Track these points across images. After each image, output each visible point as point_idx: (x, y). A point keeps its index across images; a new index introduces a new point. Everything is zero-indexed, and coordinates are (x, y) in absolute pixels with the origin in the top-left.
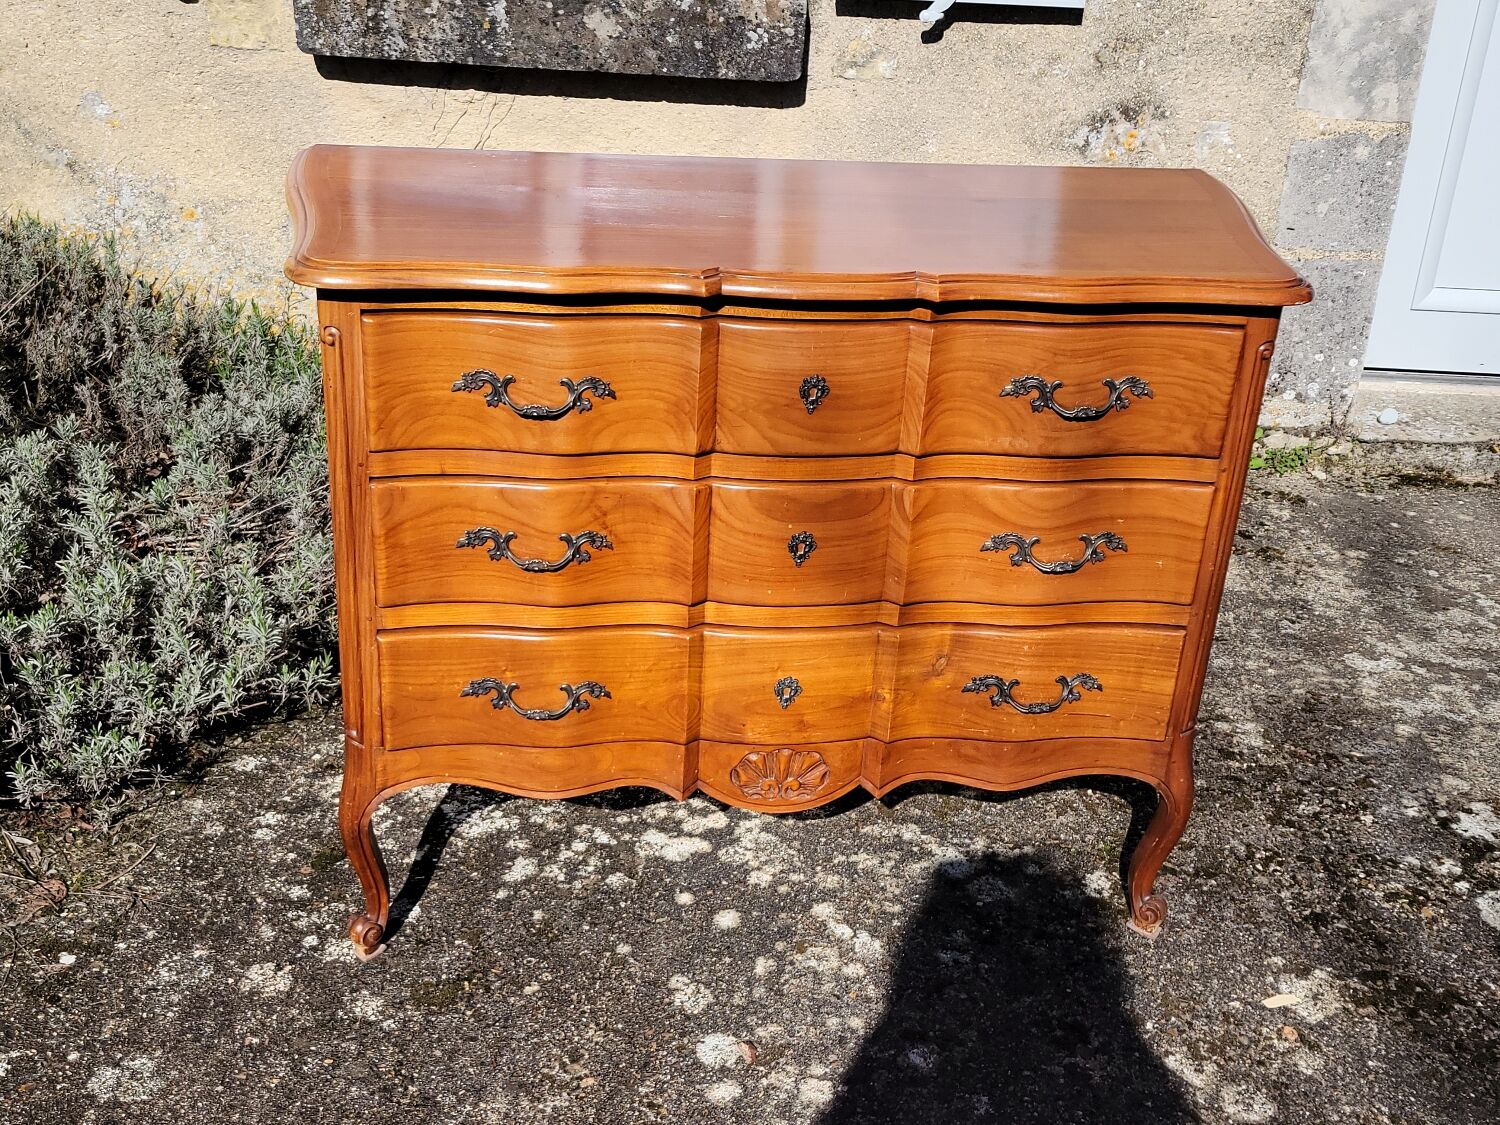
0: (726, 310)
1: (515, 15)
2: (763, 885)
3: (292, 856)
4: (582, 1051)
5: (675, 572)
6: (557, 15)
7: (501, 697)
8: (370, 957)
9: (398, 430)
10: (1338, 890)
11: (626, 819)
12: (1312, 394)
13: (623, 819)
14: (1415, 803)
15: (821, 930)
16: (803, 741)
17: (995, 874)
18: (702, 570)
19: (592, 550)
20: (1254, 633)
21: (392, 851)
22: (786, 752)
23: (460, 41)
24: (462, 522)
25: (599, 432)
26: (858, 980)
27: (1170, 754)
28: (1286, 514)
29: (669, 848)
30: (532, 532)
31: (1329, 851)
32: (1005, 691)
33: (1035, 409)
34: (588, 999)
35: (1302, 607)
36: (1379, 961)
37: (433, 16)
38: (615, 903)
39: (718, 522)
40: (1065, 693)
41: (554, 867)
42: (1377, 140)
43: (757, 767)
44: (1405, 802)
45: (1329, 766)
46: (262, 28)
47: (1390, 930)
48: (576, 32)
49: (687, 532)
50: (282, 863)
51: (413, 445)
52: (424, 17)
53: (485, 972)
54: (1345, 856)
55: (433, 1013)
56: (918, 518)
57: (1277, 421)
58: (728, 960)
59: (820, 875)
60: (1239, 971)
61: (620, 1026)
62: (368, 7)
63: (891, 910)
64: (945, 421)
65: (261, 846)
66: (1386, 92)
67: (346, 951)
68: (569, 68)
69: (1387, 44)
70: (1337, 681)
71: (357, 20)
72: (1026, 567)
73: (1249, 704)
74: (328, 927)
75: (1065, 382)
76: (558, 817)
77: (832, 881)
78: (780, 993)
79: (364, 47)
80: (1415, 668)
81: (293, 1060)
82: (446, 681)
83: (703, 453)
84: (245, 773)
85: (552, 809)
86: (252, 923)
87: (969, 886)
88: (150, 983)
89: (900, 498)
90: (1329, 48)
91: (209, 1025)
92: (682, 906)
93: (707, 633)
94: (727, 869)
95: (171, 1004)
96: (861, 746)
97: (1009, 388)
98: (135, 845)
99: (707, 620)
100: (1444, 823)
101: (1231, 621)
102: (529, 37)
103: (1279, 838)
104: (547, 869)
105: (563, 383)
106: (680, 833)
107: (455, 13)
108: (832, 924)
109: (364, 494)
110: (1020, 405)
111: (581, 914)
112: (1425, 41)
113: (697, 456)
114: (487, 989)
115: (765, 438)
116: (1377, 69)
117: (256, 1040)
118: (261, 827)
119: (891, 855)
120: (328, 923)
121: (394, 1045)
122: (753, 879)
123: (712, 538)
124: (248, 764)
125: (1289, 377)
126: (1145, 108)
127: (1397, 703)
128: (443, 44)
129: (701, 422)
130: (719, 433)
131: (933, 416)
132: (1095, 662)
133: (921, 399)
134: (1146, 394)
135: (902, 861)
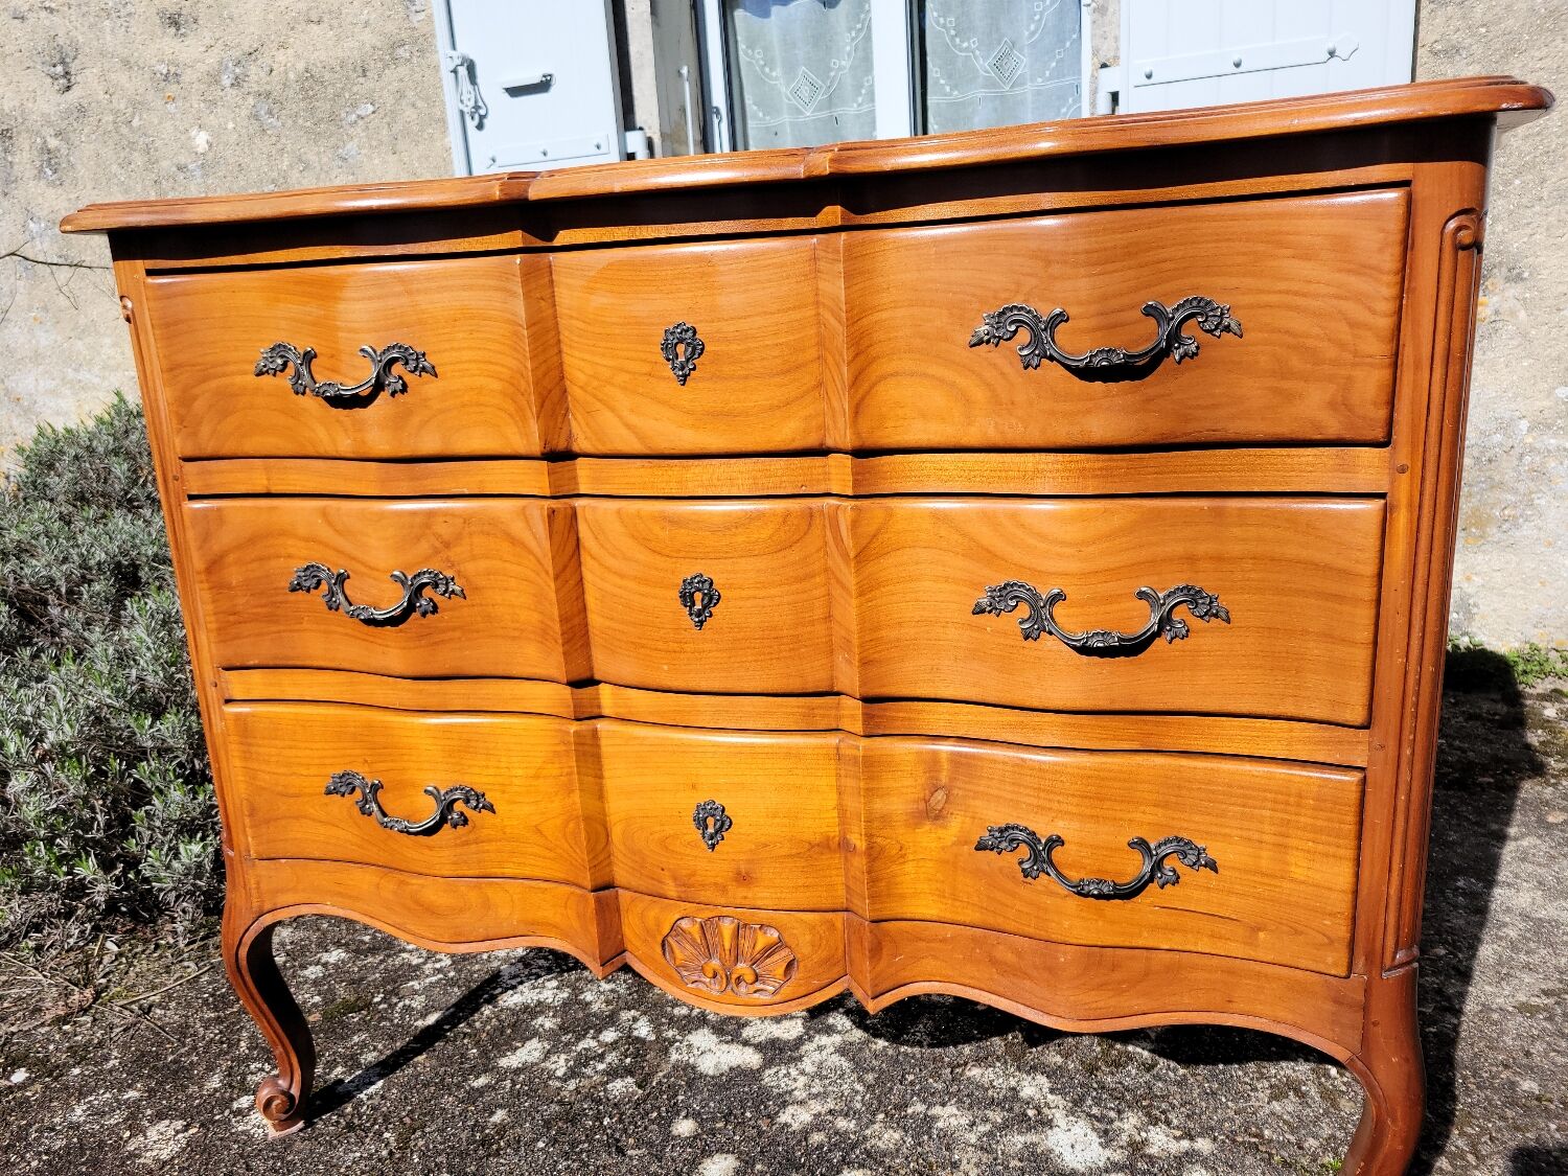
0: (562, 237)
2: (795, 1127)
5: (543, 634)
7: (366, 799)
8: (279, 1135)
18: (575, 631)
19: (436, 598)
21: (414, 1009)
22: (728, 923)
24: (289, 556)
25: (423, 425)
27: (1366, 1005)
29: (710, 1057)
30: (363, 569)
32: (1043, 854)
33: (1027, 363)
39: (590, 560)
40: (1147, 868)
41: (563, 1057)
43: (694, 940)
49: (547, 573)
56: (862, 557)
64: (888, 394)
72: (1048, 643)
75: (1072, 311)
77: (889, 1139)
83: (557, 456)
86: (211, 1068)
88: (56, 1120)
89: (834, 523)
92: (674, 1138)
93: (600, 725)
94: (763, 1096)
97: (982, 329)
99: (606, 711)
104: (554, 1058)
105: (364, 352)
106: (735, 1039)
113: (548, 458)
115: (628, 426)
118: (317, 964)
123: (586, 584)
126: (1495, 271)
129: (542, 406)
130: (574, 423)
131: (866, 386)
132: (1197, 818)
133: (841, 355)
134: (1227, 329)
135: (1005, 1126)
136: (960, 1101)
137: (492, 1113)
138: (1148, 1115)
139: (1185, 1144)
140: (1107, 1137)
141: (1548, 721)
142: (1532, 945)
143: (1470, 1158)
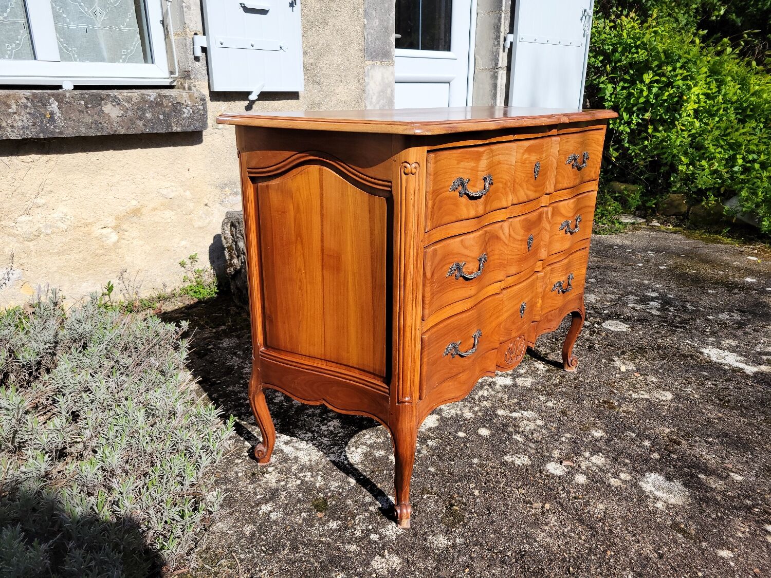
1: (64, 109)
2: (473, 416)
3: (304, 514)
4: (527, 499)
6: (88, 108)
15: (511, 418)
21: (340, 485)
22: (518, 339)
23: (33, 126)
26: (546, 424)
29: (428, 424)
37: (16, 113)
38: (445, 450)
48: (99, 115)
52: (9, 114)
53: (453, 499)
55: (465, 525)
58: (507, 443)
59: (481, 404)
63: (515, 401)
65: (284, 520)
67: (394, 530)
68: (98, 134)
74: (371, 527)
76: (375, 436)
77: (487, 404)
78: (538, 442)
85: (368, 435)
86: (338, 549)
89: (547, 214)
92: (465, 437)
94: (454, 418)
102: (74, 120)
107: (28, 110)
108: (510, 415)
111: (443, 460)
118: (269, 514)
120: (368, 526)
121: (475, 546)
122: (467, 417)
128: (23, 128)
132: (573, 267)
135: (491, 387)
140: (503, 376)
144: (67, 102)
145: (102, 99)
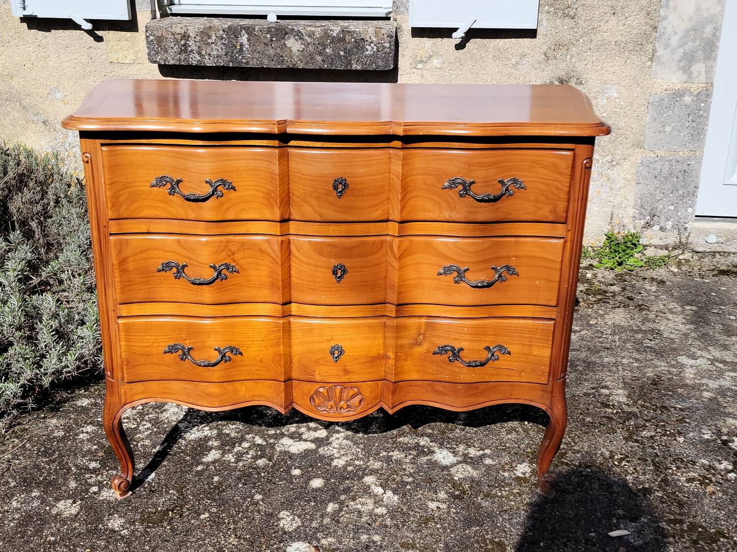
0: (293, 143)
1: (252, 41)
2: (340, 466)
3: (95, 447)
4: (224, 549)
5: (273, 286)
6: (272, 41)
7: (184, 354)
8: (122, 498)
9: (123, 208)
10: (660, 476)
11: (273, 432)
12: (668, 227)
13: (272, 432)
14: (709, 432)
15: (367, 490)
16: (347, 381)
17: (467, 463)
18: (287, 285)
19: (228, 274)
20: (628, 345)
21: (148, 445)
22: (339, 388)
23: (226, 55)
24: (159, 258)
25: (228, 209)
26: (382, 516)
27: (552, 392)
28: (654, 288)
29: (293, 447)
30: (195, 263)
31: (657, 455)
32: (456, 354)
33: (461, 196)
34: (234, 522)
35: (657, 333)
36: (679, 514)
37: (213, 43)
38: (258, 473)
39: (294, 259)
40: (490, 355)
41: (230, 455)
42: (696, 93)
43: (324, 395)
44: (704, 431)
45: (662, 412)
46: (133, 54)
47: (687, 497)
48: (282, 49)
49: (278, 263)
50: (89, 451)
51: (132, 217)
52: (208, 44)
53: (182, 507)
54: (665, 458)
55: (149, 527)
56: (401, 257)
57: (651, 241)
58: (313, 504)
59: (371, 462)
60: (597, 517)
61: (248, 536)
62: (181, 40)
63: (407, 480)
64: (413, 203)
65: (81, 442)
66: (699, 68)
67: (111, 494)
68: (279, 67)
69: (698, 43)
70: (672, 369)
71: (176, 46)
72: (463, 284)
73: (621, 380)
74: (105, 482)
75: (476, 180)
76: (237, 430)
77: (377, 465)
78: (338, 522)
79: (180, 59)
80: (717, 364)
81: (70, 549)
82: (156, 345)
83: (284, 221)
84: (82, 407)
85: (236, 426)
86: (66, 479)
87: (451, 469)
88: (6, 508)
89: (391, 245)
90: (667, 46)
91: (31, 530)
92: (294, 476)
93: (292, 320)
94: (322, 458)
95: (14, 519)
96: (380, 384)
97: (447, 184)
98: (16, 440)
99: (293, 313)
100: (725, 443)
101: (617, 339)
102: (259, 52)
103: (629, 448)
104: (227, 456)
105: (207, 182)
106: (301, 439)
107: (223, 41)
108: (373, 487)
109: (107, 242)
110: (453, 194)
111: (239, 479)
112: (718, 40)
113: (281, 222)
114: (181, 516)
115: (316, 212)
116: (693, 56)
117: (53, 539)
118: (83, 433)
119: (412, 452)
120: (106, 480)
121: (125, 543)
122: (335, 463)
123: (292, 268)
124: (85, 402)
125: (656, 218)
126: (571, 79)
127: (705, 381)
128: (217, 57)
129: (281, 203)
130: (292, 209)
131: (406, 200)
132: (505, 338)
133: (399, 190)
134: (522, 188)
135: (418, 456)
136: (399, 450)
137: (213, 478)
138: (467, 445)
139: (481, 452)
140: (455, 453)
141: (588, 279)
142: (587, 372)
143: (572, 443)
144: (255, 35)
145: (286, 34)
